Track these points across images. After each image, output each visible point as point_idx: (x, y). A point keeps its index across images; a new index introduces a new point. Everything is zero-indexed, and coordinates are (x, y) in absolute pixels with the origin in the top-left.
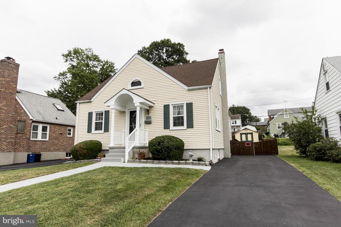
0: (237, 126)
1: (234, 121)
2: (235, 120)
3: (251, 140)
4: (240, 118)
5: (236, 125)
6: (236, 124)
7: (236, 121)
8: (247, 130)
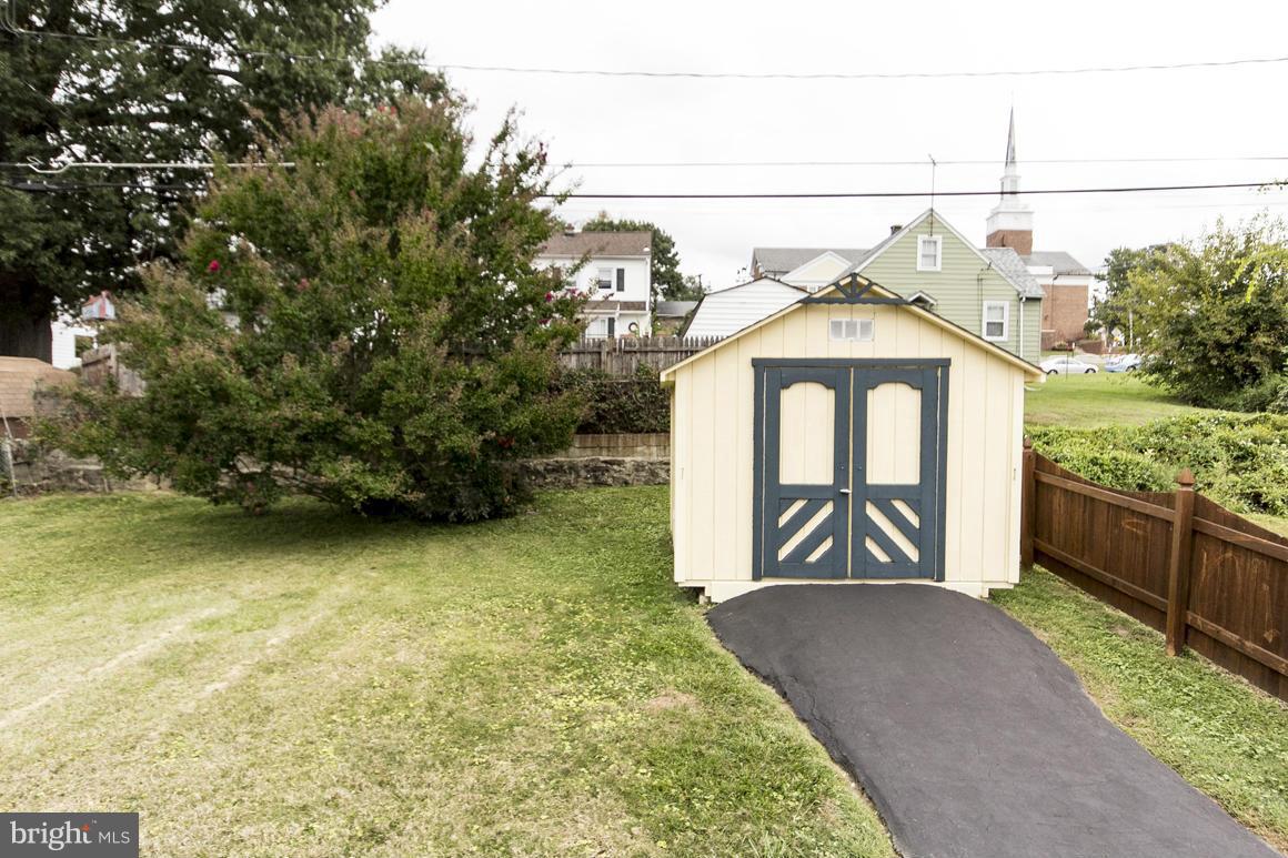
0: (627, 305)
1: (609, 271)
2: (620, 265)
3: (911, 477)
4: (646, 254)
5: (619, 297)
6: (620, 288)
7: (621, 273)
8: (860, 314)
